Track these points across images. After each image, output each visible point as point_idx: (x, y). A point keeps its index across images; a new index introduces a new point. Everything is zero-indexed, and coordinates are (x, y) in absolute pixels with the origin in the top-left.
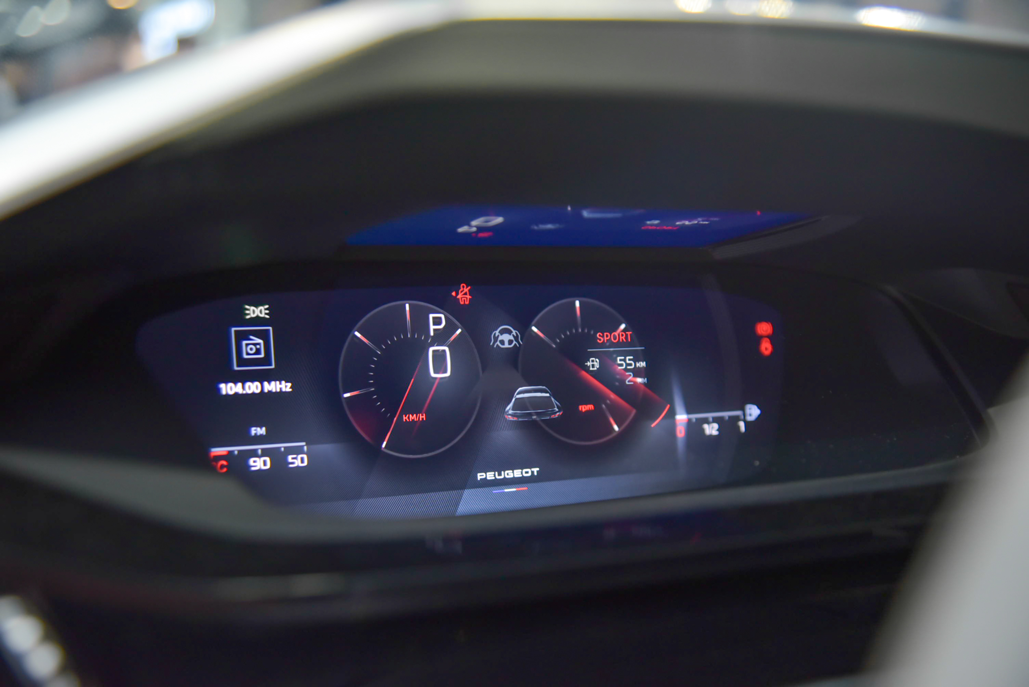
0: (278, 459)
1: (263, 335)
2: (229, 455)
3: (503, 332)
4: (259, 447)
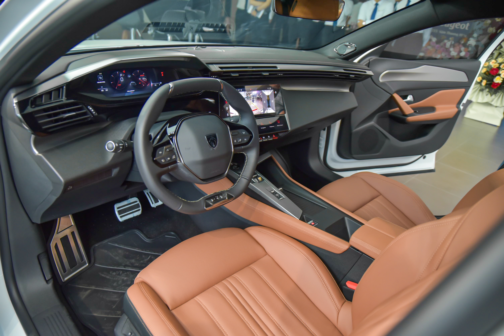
0: (104, 90)
1: (101, 76)
2: (99, 90)
3: (129, 75)
4: (102, 89)
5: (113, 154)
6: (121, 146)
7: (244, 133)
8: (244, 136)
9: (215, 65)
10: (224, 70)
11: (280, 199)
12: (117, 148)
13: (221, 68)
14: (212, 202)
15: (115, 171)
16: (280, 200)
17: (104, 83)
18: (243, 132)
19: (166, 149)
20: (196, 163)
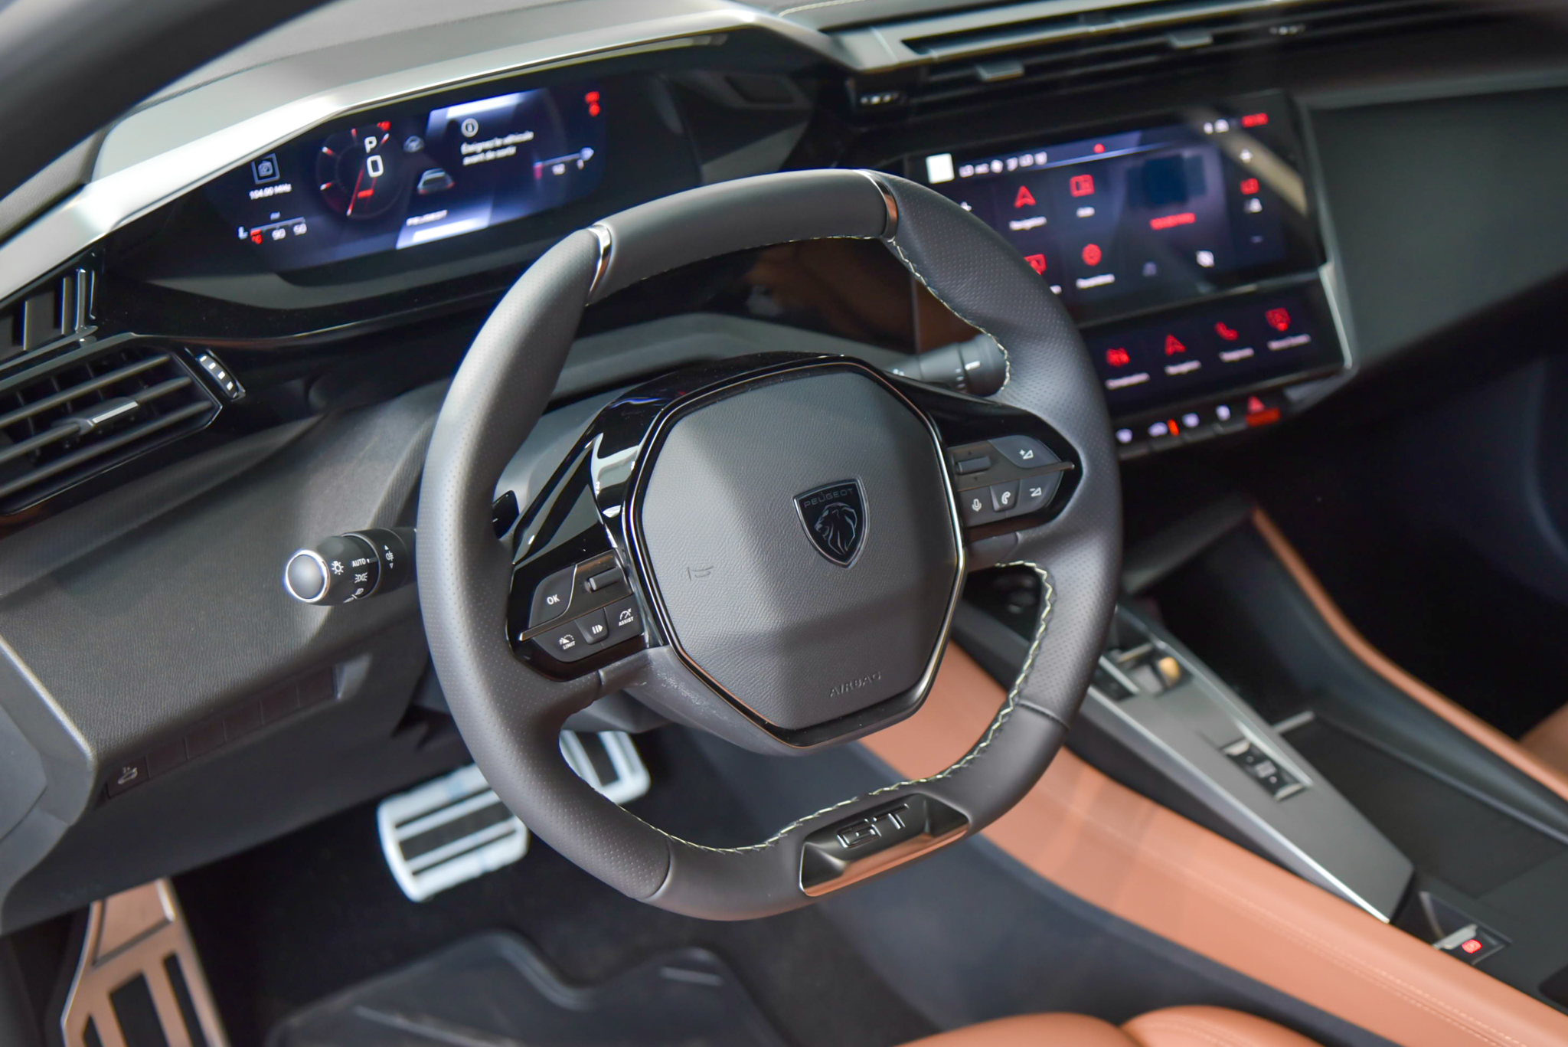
0: (289, 230)
1: (270, 160)
2: (261, 233)
3: (412, 141)
4: (278, 225)
5: (325, 610)
6: (360, 570)
7: (1028, 455)
8: (1032, 471)
9: (879, 35)
10: (935, 54)
11: (1283, 792)
12: (338, 587)
13: (912, 44)
14: (840, 854)
15: (352, 675)
16: (1286, 803)
17: (285, 194)
18: (1022, 452)
19: (584, 577)
20: (745, 647)
